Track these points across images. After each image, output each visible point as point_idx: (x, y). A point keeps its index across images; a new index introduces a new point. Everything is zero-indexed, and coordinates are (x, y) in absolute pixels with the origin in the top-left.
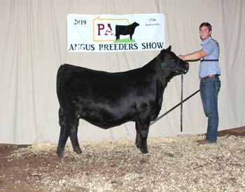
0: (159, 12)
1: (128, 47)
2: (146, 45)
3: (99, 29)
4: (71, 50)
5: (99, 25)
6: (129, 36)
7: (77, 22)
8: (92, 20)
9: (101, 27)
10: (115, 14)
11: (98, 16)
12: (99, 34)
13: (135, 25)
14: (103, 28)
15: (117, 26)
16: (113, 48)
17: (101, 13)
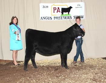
0: (82, 2)
1: (67, 18)
2: (75, 17)
3: (54, 10)
4: (41, 20)
5: (54, 8)
6: (67, 13)
7: (44, 7)
8: (51, 6)
9: (55, 9)
10: (60, 3)
11: (53, 4)
12: (54, 12)
13: (71, 7)
14: (56, 9)
15: (62, 8)
16: (60, 18)
17: (55, 2)
